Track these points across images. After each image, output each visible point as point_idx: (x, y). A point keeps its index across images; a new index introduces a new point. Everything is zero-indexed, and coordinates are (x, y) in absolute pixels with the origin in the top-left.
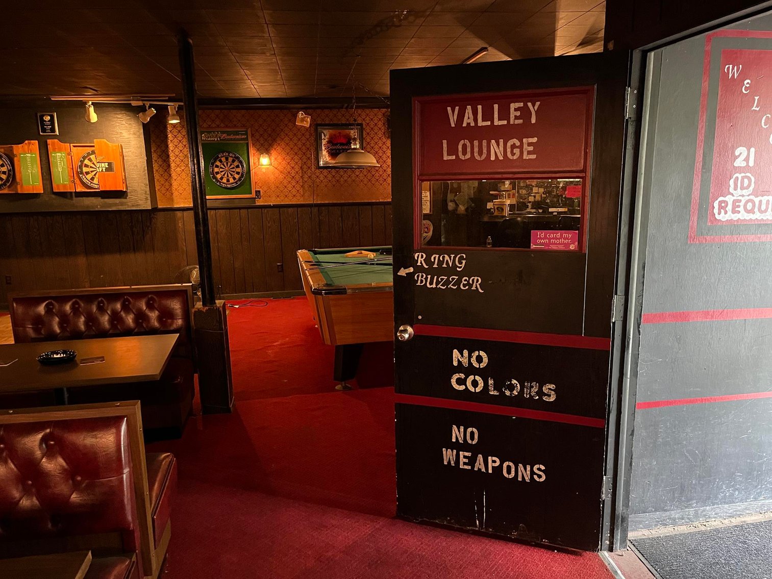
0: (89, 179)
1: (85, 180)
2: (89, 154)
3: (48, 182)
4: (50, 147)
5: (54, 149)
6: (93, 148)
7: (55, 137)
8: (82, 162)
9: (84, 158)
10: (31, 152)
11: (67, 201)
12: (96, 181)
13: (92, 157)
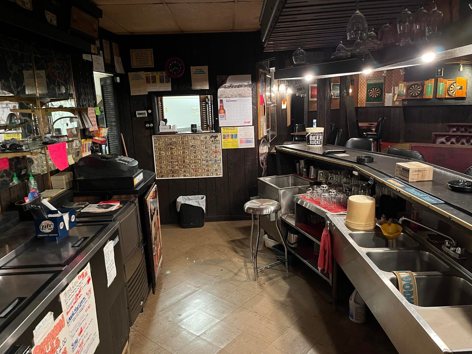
0: (452, 93)
1: (450, 93)
2: (453, 83)
3: (435, 94)
4: (439, 81)
5: (440, 82)
6: (456, 81)
7: (441, 77)
8: (450, 86)
9: (451, 84)
10: (431, 83)
11: (441, 101)
12: (454, 93)
13: (455, 84)
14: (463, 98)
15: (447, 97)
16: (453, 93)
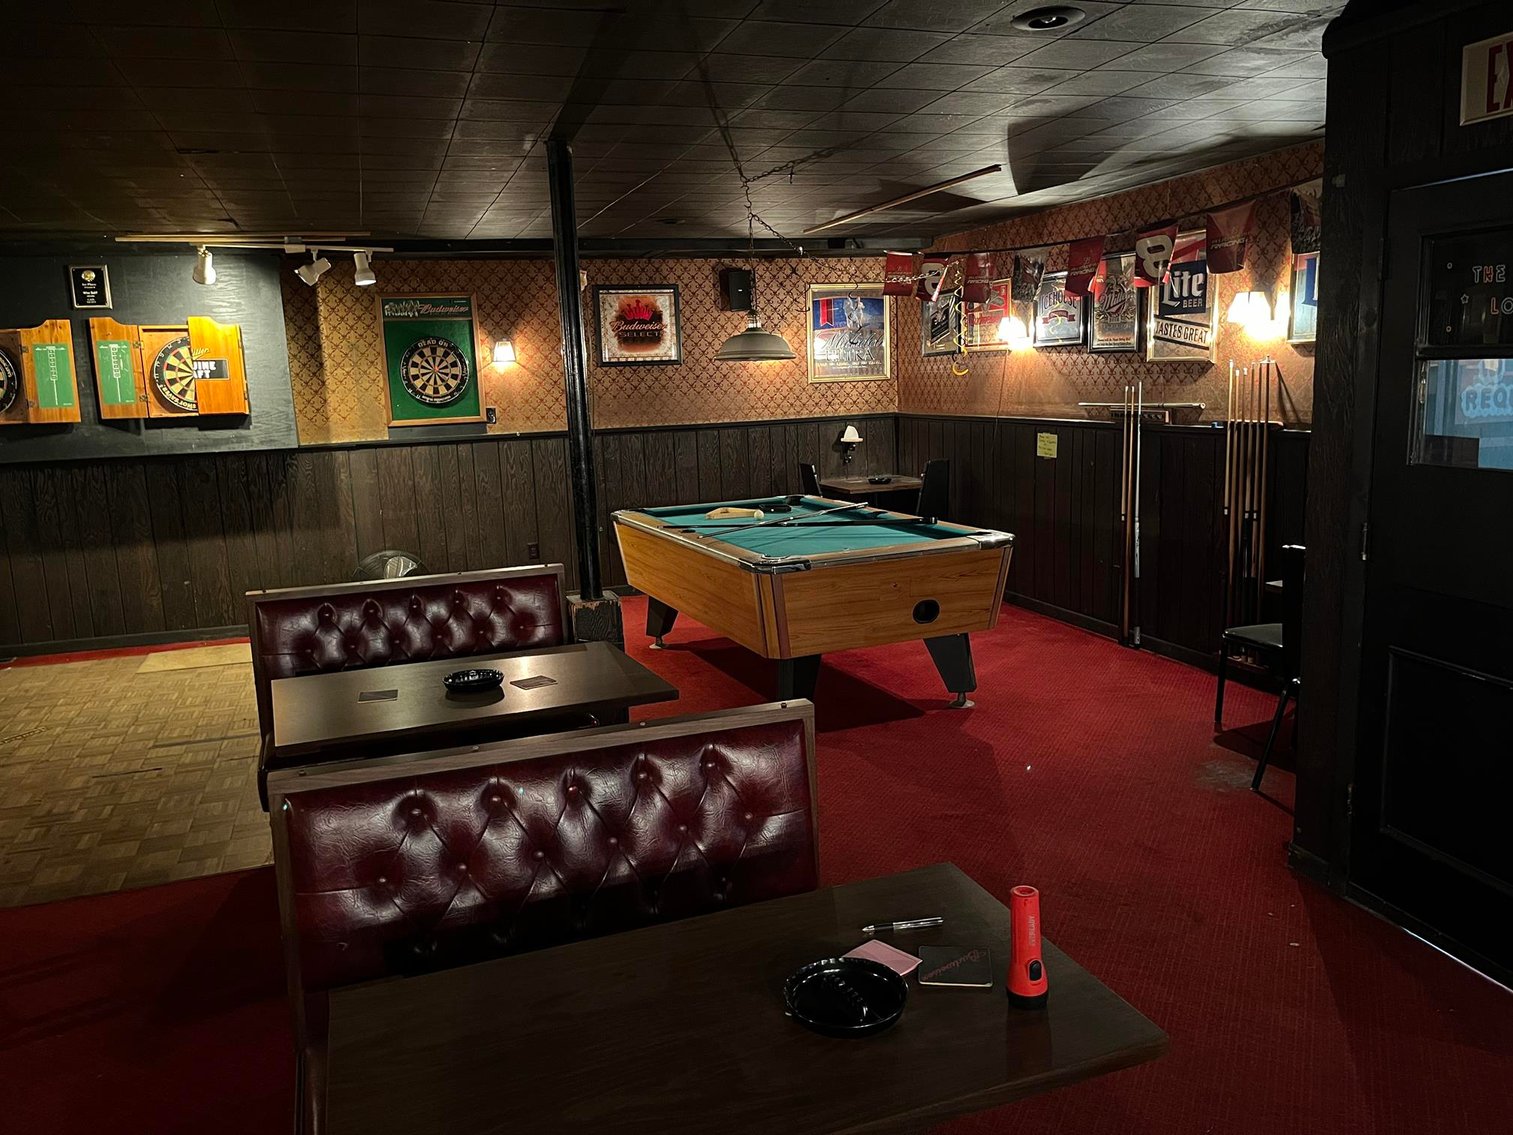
0: (176, 392)
1: (167, 395)
2: (176, 345)
3: (90, 401)
4: (95, 333)
5: (105, 337)
6: (185, 334)
7: (106, 312)
8: (162, 360)
9: (167, 352)
10: (56, 341)
11: (129, 437)
12: (190, 396)
13: (184, 351)
14: (238, 421)
15: (157, 412)
16: (183, 392)
